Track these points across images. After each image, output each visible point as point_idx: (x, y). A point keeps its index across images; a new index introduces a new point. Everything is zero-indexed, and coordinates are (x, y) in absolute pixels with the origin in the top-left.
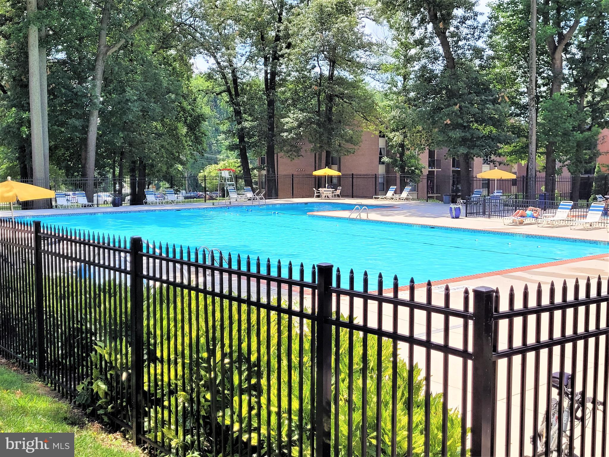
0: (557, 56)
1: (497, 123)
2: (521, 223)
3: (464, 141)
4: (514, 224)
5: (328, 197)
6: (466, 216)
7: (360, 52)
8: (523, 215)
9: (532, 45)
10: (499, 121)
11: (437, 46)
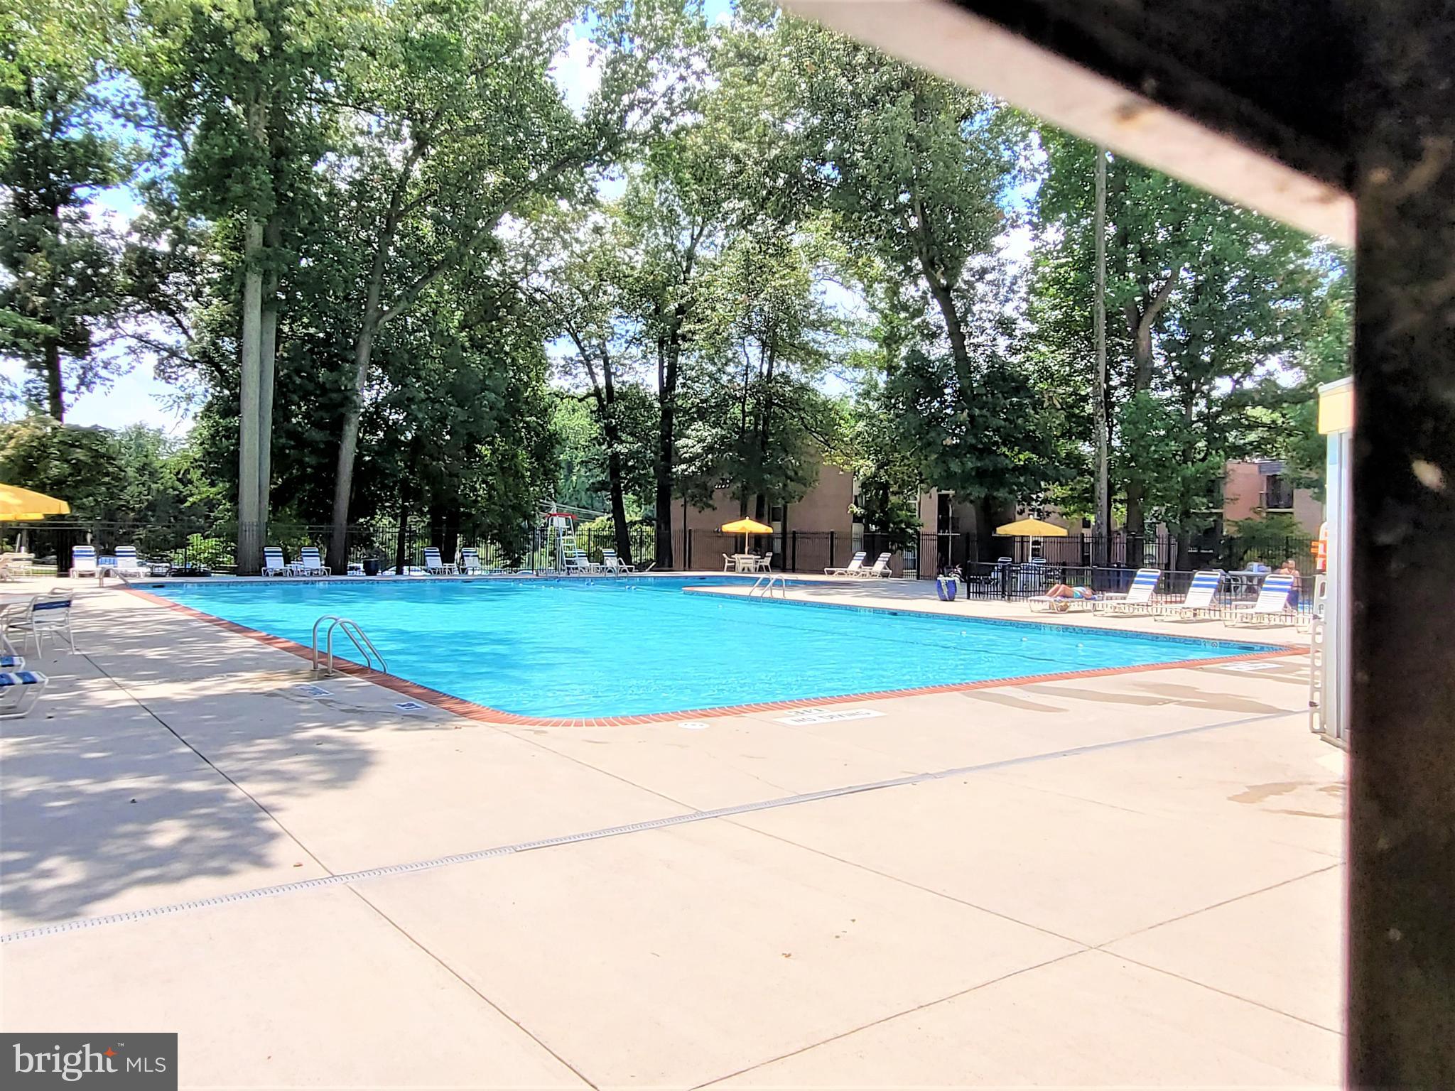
0: (1142, 333)
1: (1036, 445)
2: (1064, 610)
3: (981, 476)
4: (1051, 610)
5: (749, 570)
6: (968, 598)
7: (820, 336)
8: (1067, 593)
9: (1098, 312)
10: (1042, 442)
11: (935, 314)
